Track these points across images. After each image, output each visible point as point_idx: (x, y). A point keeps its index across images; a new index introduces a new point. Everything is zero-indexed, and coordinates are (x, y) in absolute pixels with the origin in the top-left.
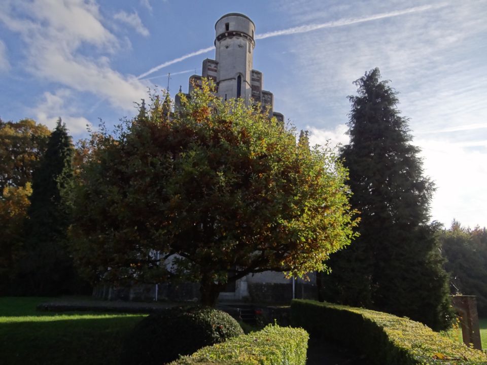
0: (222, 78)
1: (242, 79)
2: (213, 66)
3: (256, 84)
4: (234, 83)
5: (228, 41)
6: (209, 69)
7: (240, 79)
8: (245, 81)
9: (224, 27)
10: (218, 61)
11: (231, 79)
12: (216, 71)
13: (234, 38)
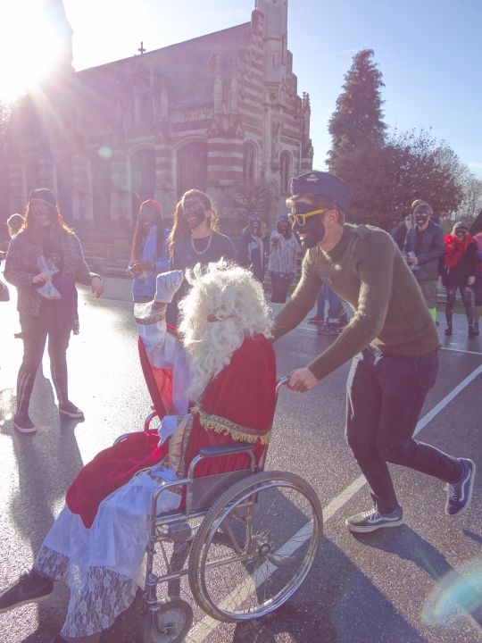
2: (261, 19)
11: (277, 39)
12: (263, 25)
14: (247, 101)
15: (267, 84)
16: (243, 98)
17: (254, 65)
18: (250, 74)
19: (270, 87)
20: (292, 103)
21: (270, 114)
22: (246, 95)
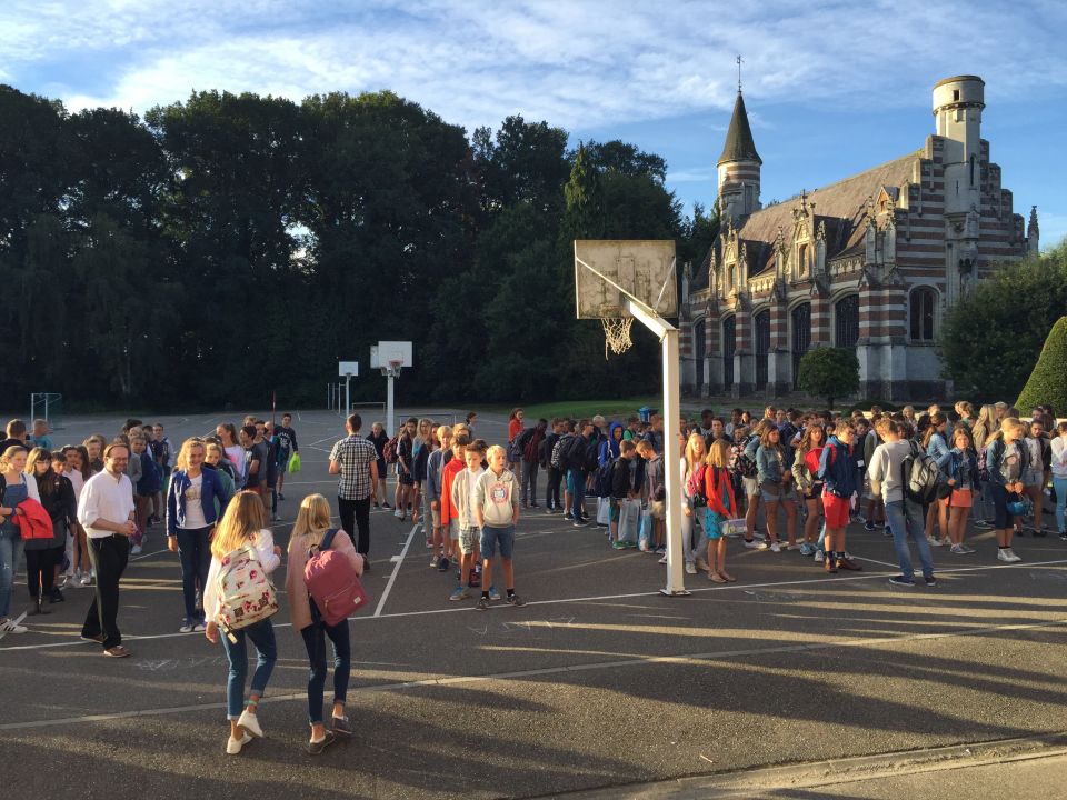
0: (950, 162)
2: (938, 144)
3: (985, 157)
4: (968, 167)
6: (935, 149)
7: (973, 160)
8: (976, 162)
10: (943, 137)
11: (963, 163)
12: (942, 149)
14: (913, 242)
15: (950, 216)
16: (908, 240)
17: (925, 198)
19: (953, 220)
20: (1004, 227)
21: (954, 251)
22: (915, 235)
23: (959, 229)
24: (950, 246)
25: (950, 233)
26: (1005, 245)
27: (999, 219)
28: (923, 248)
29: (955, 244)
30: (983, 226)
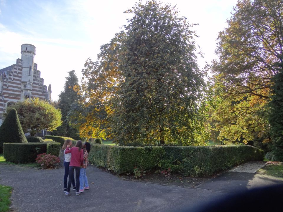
0: (24, 67)
1: (31, 68)
2: (20, 61)
3: (35, 68)
4: (28, 69)
5: (27, 54)
6: (19, 63)
7: (30, 68)
8: (32, 69)
9: (25, 48)
10: (22, 59)
11: (27, 68)
12: (21, 63)
13: (29, 53)
14: (9, 88)
15: (22, 82)
17: (15, 76)
18: (13, 79)
20: (41, 88)
21: (23, 92)
22: (10, 86)
23: (25, 86)
24: (22, 91)
25: (22, 87)
26: (40, 93)
27: (39, 86)
28: (13, 91)
29: (24, 91)
30: (33, 87)
